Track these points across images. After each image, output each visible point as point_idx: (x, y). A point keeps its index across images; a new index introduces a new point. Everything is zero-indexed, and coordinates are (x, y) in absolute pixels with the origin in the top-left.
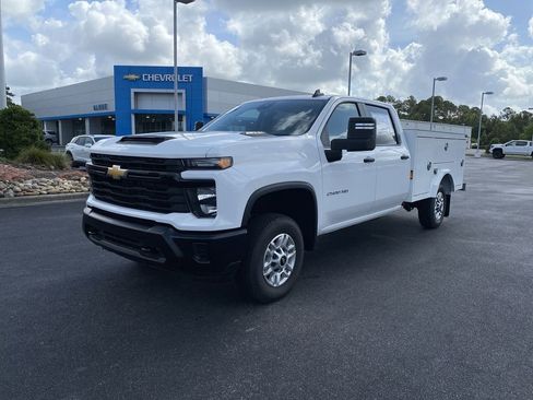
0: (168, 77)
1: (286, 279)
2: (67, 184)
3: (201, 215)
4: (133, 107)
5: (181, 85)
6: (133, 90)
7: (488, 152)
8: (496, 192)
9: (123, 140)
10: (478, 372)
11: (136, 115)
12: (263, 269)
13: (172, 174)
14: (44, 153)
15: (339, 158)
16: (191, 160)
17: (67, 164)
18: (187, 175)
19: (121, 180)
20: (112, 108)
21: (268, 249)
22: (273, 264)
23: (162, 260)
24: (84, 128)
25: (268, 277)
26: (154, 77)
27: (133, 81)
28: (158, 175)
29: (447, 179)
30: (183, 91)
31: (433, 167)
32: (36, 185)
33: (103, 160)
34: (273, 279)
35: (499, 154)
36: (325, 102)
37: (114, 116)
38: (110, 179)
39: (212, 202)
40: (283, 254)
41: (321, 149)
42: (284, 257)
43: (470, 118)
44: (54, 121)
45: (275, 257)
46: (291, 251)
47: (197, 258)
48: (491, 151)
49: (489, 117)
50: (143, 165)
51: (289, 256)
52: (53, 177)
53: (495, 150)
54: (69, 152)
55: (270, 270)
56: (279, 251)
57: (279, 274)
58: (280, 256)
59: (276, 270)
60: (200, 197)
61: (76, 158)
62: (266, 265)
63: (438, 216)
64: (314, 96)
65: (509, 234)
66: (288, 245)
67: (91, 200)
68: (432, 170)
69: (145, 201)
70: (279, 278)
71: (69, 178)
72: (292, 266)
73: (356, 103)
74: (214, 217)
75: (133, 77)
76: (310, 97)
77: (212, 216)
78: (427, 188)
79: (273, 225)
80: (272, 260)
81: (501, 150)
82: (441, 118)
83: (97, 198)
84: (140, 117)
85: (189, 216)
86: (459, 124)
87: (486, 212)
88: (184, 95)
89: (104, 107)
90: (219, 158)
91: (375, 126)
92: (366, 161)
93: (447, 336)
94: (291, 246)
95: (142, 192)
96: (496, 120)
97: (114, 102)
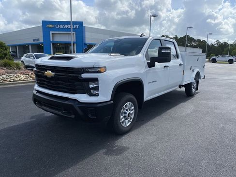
0: (68, 26)
1: (130, 123)
2: (23, 77)
3: (91, 95)
4: (51, 40)
5: (74, 30)
6: (51, 32)
7: (209, 60)
8: (215, 78)
9: (51, 58)
10: (223, 167)
11: (53, 44)
12: (120, 119)
13: (77, 75)
14: (10, 62)
15: (154, 65)
16: (86, 68)
17: (22, 67)
18: (84, 76)
19: (52, 78)
20: (41, 40)
21: (122, 110)
22: (125, 117)
23: (73, 116)
24: (29, 49)
25: (122, 122)
26: (61, 26)
27: (51, 28)
28: (70, 76)
29: (198, 74)
30: (75, 33)
31: (192, 69)
32: (8, 77)
33: (42, 68)
34: (124, 123)
35: (214, 61)
36: (146, 39)
37: (42, 44)
38: (46, 77)
39: (97, 88)
40: (129, 111)
41: (145, 61)
42: (130, 113)
43: (202, 45)
44: (14, 47)
45: (125, 113)
46: (132, 110)
47: (90, 116)
48: (211, 59)
49: (210, 44)
50: (62, 71)
51: (132, 112)
52: (16, 73)
53: (213, 59)
54: (22, 61)
55: (123, 119)
56: (127, 110)
57: (127, 121)
58: (128, 112)
59: (126, 119)
60: (91, 86)
61: (26, 64)
62: (121, 117)
63: (194, 90)
64: (141, 36)
65: (225, 98)
66: (131, 107)
67: (36, 87)
68: (192, 70)
69: (64, 88)
70: (127, 122)
71: (23, 74)
72: (133, 117)
73: (160, 40)
74: (98, 95)
75: (51, 26)
76: (139, 37)
77: (97, 95)
78: (189, 78)
79: (125, 98)
80: (124, 115)
81: (215, 59)
82: (189, 45)
83: (39, 86)
84: (54, 44)
85: (85, 95)
86: (197, 48)
87: (213, 88)
88: (75, 34)
89: (38, 40)
90: (100, 68)
91: (171, 51)
92: (164, 67)
93: (206, 149)
94: (133, 108)
95: (62, 84)
96: (213, 46)
97: (42, 38)
